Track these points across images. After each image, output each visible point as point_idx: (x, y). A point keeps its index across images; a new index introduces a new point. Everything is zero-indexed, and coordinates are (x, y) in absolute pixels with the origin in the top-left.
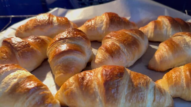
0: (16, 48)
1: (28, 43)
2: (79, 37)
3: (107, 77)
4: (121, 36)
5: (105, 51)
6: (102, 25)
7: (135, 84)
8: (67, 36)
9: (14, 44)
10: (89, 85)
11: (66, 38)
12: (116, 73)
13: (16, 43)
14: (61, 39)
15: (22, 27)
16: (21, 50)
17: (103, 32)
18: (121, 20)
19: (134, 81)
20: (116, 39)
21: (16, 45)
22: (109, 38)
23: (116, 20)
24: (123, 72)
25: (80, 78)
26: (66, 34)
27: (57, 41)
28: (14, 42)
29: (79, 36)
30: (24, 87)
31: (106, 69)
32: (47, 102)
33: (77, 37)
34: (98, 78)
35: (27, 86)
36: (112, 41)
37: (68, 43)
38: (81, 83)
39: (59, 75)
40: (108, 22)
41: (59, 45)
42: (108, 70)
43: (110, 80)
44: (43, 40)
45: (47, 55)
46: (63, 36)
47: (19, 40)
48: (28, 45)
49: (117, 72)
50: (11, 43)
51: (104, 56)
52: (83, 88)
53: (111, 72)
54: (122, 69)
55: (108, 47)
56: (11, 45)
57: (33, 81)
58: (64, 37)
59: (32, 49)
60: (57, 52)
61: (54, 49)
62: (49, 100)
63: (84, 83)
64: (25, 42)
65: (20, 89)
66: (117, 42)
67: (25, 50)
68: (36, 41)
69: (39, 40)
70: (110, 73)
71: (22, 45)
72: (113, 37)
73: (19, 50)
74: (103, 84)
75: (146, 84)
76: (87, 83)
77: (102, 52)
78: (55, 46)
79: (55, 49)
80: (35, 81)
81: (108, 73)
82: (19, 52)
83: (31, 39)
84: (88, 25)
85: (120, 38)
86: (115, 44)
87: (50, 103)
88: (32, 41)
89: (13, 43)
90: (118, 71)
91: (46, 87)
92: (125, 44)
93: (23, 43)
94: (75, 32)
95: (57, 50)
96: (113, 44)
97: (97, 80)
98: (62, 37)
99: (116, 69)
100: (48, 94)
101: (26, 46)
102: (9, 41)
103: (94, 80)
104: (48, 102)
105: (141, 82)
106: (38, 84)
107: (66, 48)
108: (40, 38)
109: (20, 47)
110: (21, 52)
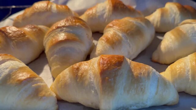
0: (11, 37)
1: (24, 33)
2: (78, 26)
3: (104, 66)
4: (124, 24)
5: (105, 42)
6: (104, 12)
7: (135, 74)
8: (65, 24)
9: (9, 33)
10: (84, 76)
11: (64, 27)
12: (114, 62)
13: (11, 32)
14: (58, 28)
15: (20, 16)
16: (15, 39)
17: (105, 20)
18: (125, 7)
19: (134, 71)
20: (119, 29)
21: (11, 35)
22: (110, 27)
23: (119, 7)
24: (122, 60)
25: (75, 68)
26: (64, 22)
27: (54, 29)
28: (9, 31)
29: (77, 24)
30: (16, 78)
31: (104, 58)
32: (40, 95)
33: (75, 25)
34: (94, 67)
35: (19, 77)
36: (114, 31)
37: (65, 32)
38: (75, 74)
39: (56, 67)
40: (111, 8)
41: (56, 34)
42: (105, 58)
43: (107, 69)
44: (40, 30)
45: (44, 45)
46: (61, 24)
47: (14, 29)
48: (23, 35)
49: (115, 60)
50: (5, 32)
51: (104, 47)
52: (77, 79)
53: (109, 60)
54: (121, 58)
55: (109, 37)
56: (5, 34)
57: (26, 72)
58: (61, 26)
59: (28, 39)
60: (54, 42)
61: (50, 39)
62: (43, 93)
63: (79, 74)
64: (20, 31)
65: (11, 81)
66: (119, 32)
67: (20, 40)
68: (33, 31)
69: (36, 29)
70: (107, 62)
71: (18, 35)
72: (115, 26)
73: (14, 40)
74: (99, 73)
75: (147, 74)
76: (82, 74)
77: (102, 43)
78: (52, 36)
79: (52, 38)
80: (28, 72)
81: (106, 62)
82: (14, 42)
83: (28, 28)
84: (89, 14)
85: (123, 27)
86: (117, 34)
87: (44, 96)
88: (28, 30)
89: (7, 33)
90: (117, 59)
91: (40, 78)
92: (128, 34)
93: (18, 32)
94: (74, 20)
95: (54, 39)
96: (115, 34)
97: (93, 70)
98: (59, 25)
99: (114, 58)
100: (42, 86)
101: (22, 35)
102: (3, 30)
103: (90, 70)
104: (42, 95)
105: (142, 72)
106: (30, 75)
107: (64, 37)
108: (37, 28)
109: (14, 37)
110: (16, 42)
